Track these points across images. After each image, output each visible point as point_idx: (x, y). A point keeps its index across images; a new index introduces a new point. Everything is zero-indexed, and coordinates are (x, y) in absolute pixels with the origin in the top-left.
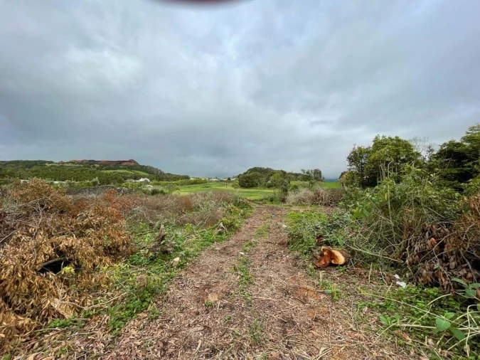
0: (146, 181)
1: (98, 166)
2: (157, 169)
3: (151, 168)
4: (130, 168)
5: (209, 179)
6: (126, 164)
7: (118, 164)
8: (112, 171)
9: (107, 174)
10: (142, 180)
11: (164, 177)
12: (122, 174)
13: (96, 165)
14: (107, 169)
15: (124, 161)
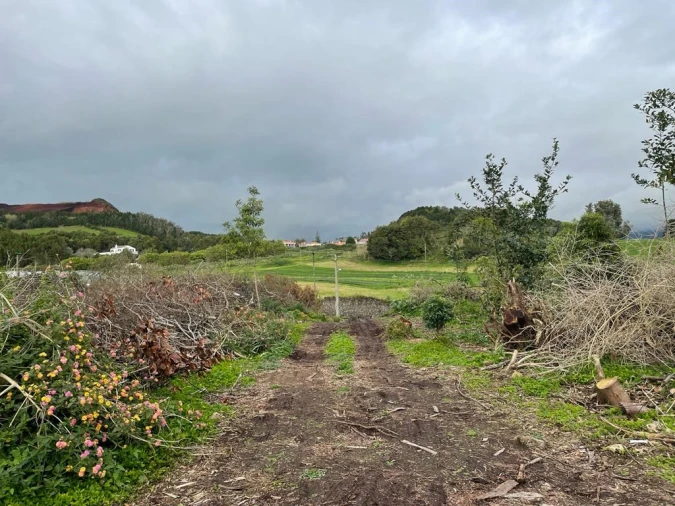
0: (127, 254)
1: (14, 217)
2: (163, 221)
3: (148, 218)
4: (93, 221)
5: (298, 242)
6: (84, 209)
7: (65, 212)
8: (46, 230)
9: (25, 238)
10: (116, 250)
11: (179, 240)
12: (69, 236)
13: (8, 216)
14: (34, 226)
15: (79, 205)
